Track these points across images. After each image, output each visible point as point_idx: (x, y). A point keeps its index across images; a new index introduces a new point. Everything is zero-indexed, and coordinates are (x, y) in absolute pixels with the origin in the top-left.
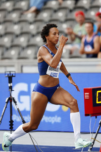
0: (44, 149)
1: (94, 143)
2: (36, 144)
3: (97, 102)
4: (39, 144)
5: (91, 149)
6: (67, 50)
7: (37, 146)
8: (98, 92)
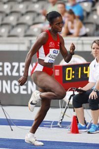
0: (16, 122)
1: (63, 117)
2: (8, 118)
3: (67, 79)
4: (11, 118)
5: (60, 123)
6: (39, 29)
7: (10, 120)
8: (68, 69)
